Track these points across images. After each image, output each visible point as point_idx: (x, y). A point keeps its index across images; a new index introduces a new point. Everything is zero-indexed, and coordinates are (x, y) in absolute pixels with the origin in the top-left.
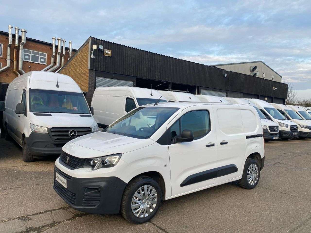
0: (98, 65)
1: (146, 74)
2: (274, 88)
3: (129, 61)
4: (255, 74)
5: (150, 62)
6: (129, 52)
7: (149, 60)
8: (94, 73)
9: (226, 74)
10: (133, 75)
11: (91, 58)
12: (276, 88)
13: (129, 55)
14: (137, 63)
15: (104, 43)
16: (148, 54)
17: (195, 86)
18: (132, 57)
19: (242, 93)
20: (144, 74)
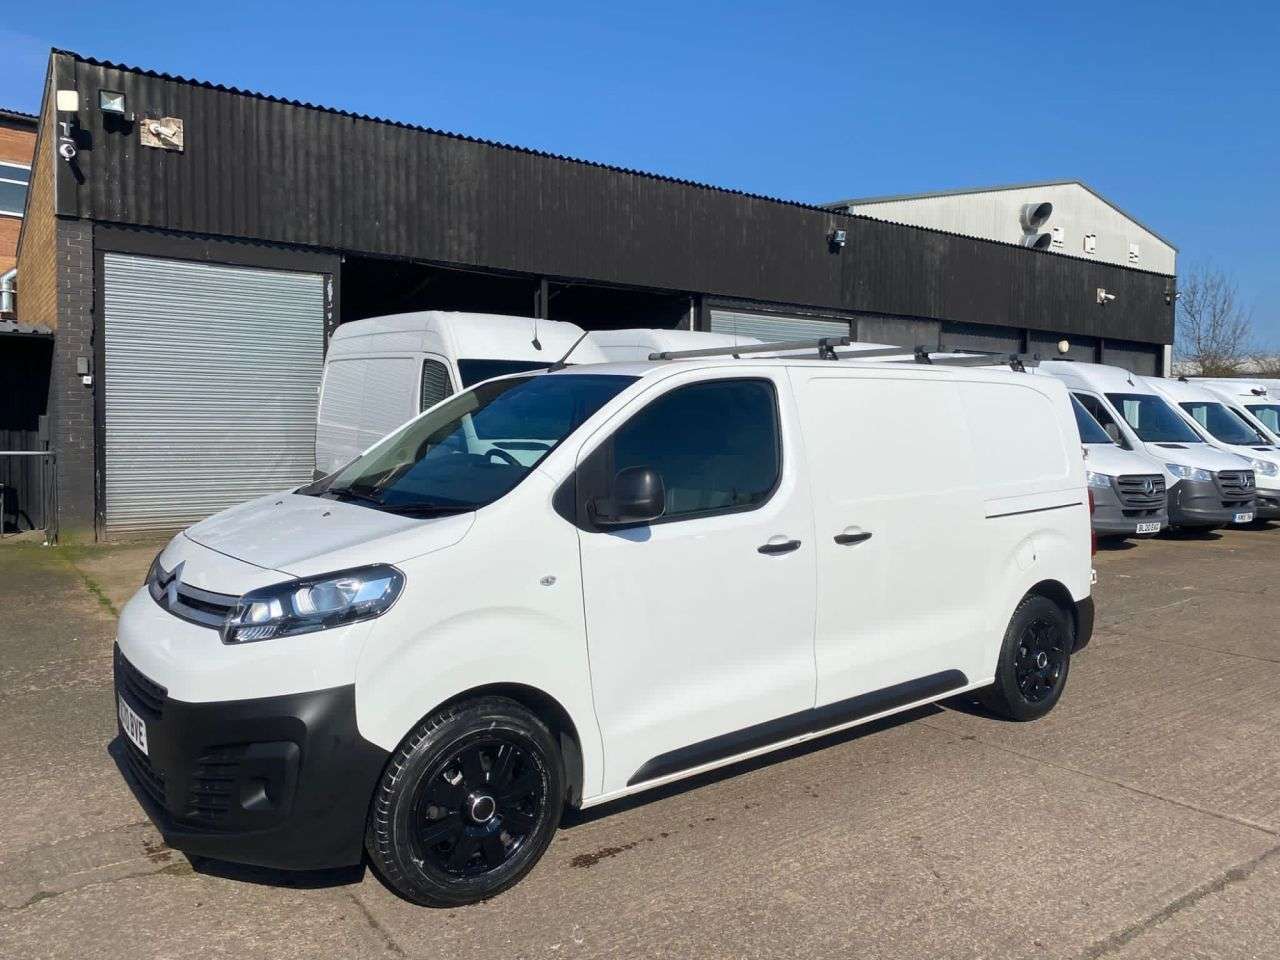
0: (109, 193)
1: (393, 236)
2: (1103, 295)
3: (290, 172)
4: (1045, 239)
5: (413, 178)
6: (289, 127)
7: (408, 167)
8: (84, 235)
9: (840, 232)
10: (319, 240)
11: (61, 158)
12: (1112, 297)
13: (289, 142)
14: (338, 183)
15: (136, 83)
16: (403, 138)
17: (685, 294)
18: (307, 154)
19: (936, 320)
20: (383, 238)
